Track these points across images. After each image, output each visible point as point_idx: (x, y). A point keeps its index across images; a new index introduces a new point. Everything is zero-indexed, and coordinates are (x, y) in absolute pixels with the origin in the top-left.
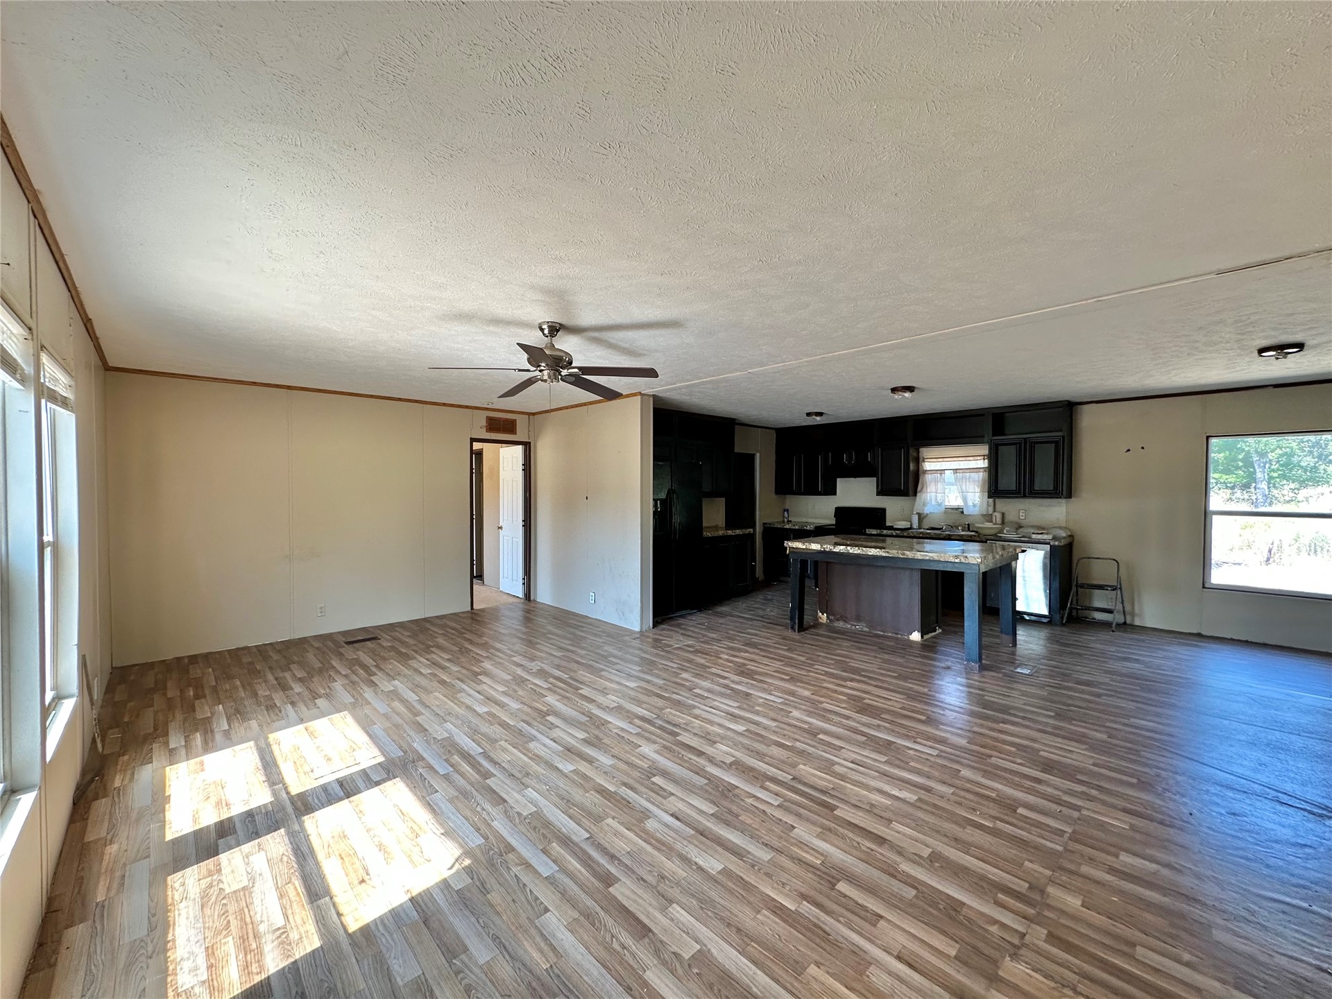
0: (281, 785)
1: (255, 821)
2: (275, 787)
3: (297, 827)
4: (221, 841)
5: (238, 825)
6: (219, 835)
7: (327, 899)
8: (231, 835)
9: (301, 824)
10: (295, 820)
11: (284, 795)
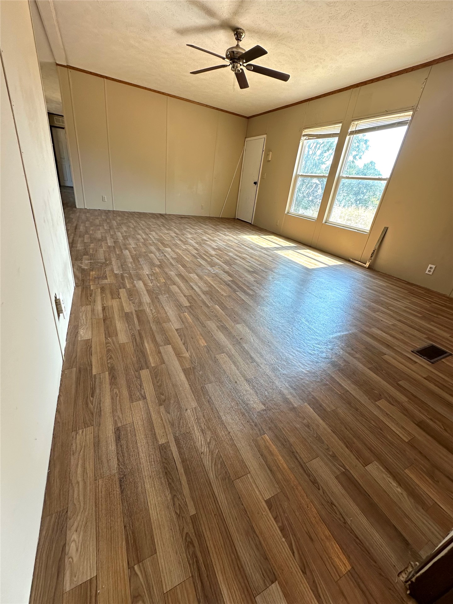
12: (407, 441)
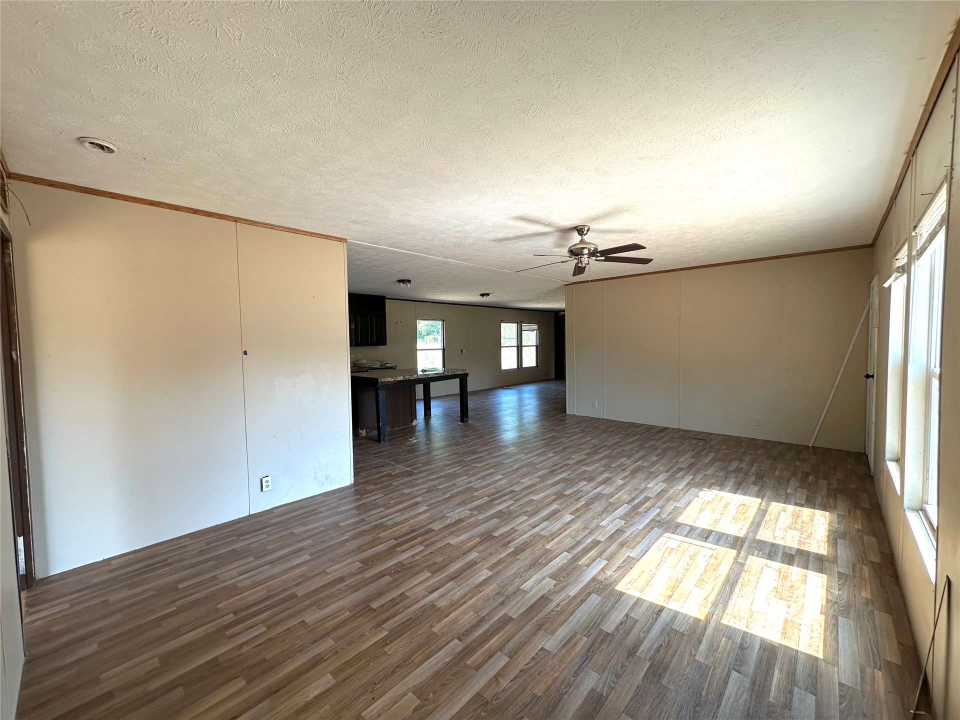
0: (739, 560)
1: (769, 551)
2: (743, 562)
3: (751, 534)
4: (794, 553)
5: (780, 555)
6: (793, 557)
7: (761, 508)
8: (786, 553)
9: (748, 533)
10: (748, 537)
11: (742, 553)
12: (363, 714)
